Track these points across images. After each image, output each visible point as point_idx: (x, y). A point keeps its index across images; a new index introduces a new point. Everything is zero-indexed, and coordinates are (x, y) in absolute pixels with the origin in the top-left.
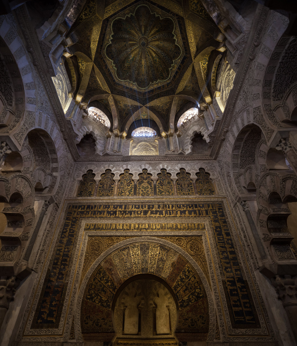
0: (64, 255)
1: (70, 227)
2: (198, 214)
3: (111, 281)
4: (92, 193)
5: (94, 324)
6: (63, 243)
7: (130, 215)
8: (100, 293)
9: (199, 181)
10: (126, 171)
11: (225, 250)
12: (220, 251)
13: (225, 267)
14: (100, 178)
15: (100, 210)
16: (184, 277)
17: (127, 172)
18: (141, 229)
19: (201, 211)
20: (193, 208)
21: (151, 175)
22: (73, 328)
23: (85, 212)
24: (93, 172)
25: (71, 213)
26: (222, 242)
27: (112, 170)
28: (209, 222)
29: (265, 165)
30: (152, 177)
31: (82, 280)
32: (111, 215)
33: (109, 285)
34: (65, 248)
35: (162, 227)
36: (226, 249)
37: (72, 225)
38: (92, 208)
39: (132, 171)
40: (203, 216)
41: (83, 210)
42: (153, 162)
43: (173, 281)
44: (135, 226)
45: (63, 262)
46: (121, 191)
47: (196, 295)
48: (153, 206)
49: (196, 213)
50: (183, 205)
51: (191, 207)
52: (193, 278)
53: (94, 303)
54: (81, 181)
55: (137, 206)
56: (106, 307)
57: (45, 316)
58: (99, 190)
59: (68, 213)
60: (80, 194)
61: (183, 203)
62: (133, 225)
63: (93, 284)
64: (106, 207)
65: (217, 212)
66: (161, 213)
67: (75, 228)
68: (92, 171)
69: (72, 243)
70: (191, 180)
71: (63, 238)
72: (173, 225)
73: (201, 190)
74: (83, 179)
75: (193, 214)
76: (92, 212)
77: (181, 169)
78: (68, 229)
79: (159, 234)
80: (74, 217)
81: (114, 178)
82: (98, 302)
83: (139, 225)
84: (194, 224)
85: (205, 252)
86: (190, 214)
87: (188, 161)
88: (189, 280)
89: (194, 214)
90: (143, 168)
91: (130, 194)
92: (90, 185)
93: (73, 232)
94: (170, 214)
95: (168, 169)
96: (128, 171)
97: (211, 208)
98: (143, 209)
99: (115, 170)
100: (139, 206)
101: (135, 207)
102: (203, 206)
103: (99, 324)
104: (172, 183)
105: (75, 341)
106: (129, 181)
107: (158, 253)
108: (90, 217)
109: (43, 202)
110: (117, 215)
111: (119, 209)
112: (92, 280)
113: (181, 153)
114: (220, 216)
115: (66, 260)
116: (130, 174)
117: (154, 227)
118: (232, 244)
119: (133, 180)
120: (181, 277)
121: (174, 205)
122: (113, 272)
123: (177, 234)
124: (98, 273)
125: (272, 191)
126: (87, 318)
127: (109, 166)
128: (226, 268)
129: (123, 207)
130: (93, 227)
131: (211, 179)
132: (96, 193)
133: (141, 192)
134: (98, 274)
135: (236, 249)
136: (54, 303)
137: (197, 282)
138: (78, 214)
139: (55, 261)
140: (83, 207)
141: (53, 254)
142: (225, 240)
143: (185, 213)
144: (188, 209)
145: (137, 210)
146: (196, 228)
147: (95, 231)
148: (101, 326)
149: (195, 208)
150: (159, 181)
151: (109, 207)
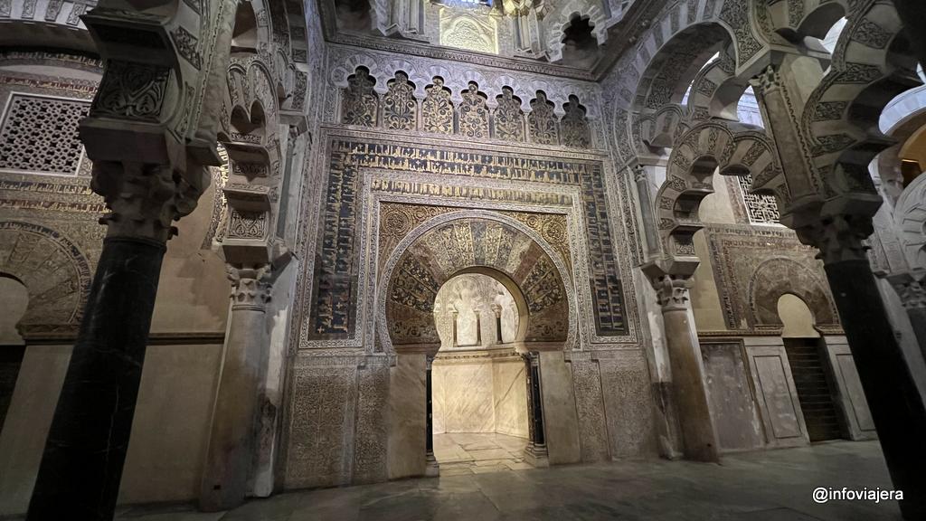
0: (340, 232)
1: (341, 182)
2: (563, 180)
3: (429, 274)
4: (373, 120)
5: (410, 333)
6: (334, 211)
7: (453, 169)
8: (412, 291)
9: (567, 119)
10: (436, 80)
11: (598, 239)
12: (591, 239)
13: (595, 261)
14: (386, 90)
15: (395, 155)
16: (537, 272)
17: (437, 84)
18: (472, 197)
19: (567, 175)
20: (556, 168)
21: (486, 97)
22: (377, 338)
23: (367, 157)
24: (370, 74)
25: (339, 156)
26: (593, 227)
27: (409, 75)
28: (579, 194)
29: (706, 108)
30: (487, 102)
31: (380, 273)
32: (416, 168)
33: (426, 281)
34: (340, 221)
35: (506, 198)
36: (599, 237)
37: (346, 180)
38: (379, 151)
39: (448, 83)
40: (570, 183)
41: (361, 153)
42: (488, 68)
43: (522, 278)
44: (461, 190)
45: (341, 244)
46: (430, 123)
47: (554, 296)
48: (490, 157)
49: (560, 177)
50: (540, 161)
51: (553, 166)
52: (551, 275)
53: (406, 305)
54: (346, 90)
55: (463, 156)
56: (424, 311)
57: (329, 323)
58: (387, 114)
59: (333, 155)
60: (348, 118)
61: (541, 158)
62: (457, 190)
63: (400, 279)
64: (406, 151)
65: (592, 179)
66: (504, 172)
67: (351, 185)
68: (367, 70)
69: (352, 213)
70: (554, 116)
71: (333, 201)
72: (523, 196)
73: (569, 137)
74: (350, 86)
75: (555, 178)
76: (380, 157)
77: (539, 92)
78: (338, 187)
79: (501, 207)
80: (346, 164)
81: (415, 93)
82: (411, 304)
83: (468, 190)
84: (557, 196)
85: (569, 239)
86: (551, 179)
87: (552, 77)
88: (545, 277)
89: (557, 178)
90: (470, 79)
91: (446, 130)
92: (366, 102)
93: (350, 193)
94: (519, 176)
95: (515, 89)
96: (440, 81)
97: (583, 171)
98: (473, 161)
99: (415, 76)
100: (466, 154)
101: (460, 157)
102: (571, 167)
103: (418, 333)
104: (521, 117)
105: (384, 354)
106: (443, 104)
107: (500, 236)
108: (377, 168)
109: (287, 128)
110: (428, 169)
111: (429, 157)
112: (398, 272)
113: (543, 59)
114: (596, 186)
115: (346, 241)
116: (444, 88)
117: (494, 196)
118: (608, 231)
119: (451, 103)
120: (533, 273)
121: (526, 161)
122: (430, 263)
123: (530, 209)
124: (406, 263)
125: (705, 154)
126: (397, 325)
127: (401, 65)
128: (596, 263)
129: (438, 153)
130: (387, 187)
131: (586, 119)
132: (382, 120)
133: (467, 130)
134: (406, 265)
135: (613, 237)
136: (339, 306)
137: (556, 280)
138: (352, 159)
139: (327, 241)
140: (360, 146)
141: (320, 229)
142: (599, 223)
143: (543, 176)
144: (548, 169)
145: (463, 162)
146: (559, 202)
147: (392, 193)
148: (420, 335)
149: (559, 168)
150: (498, 112)
151: (411, 152)
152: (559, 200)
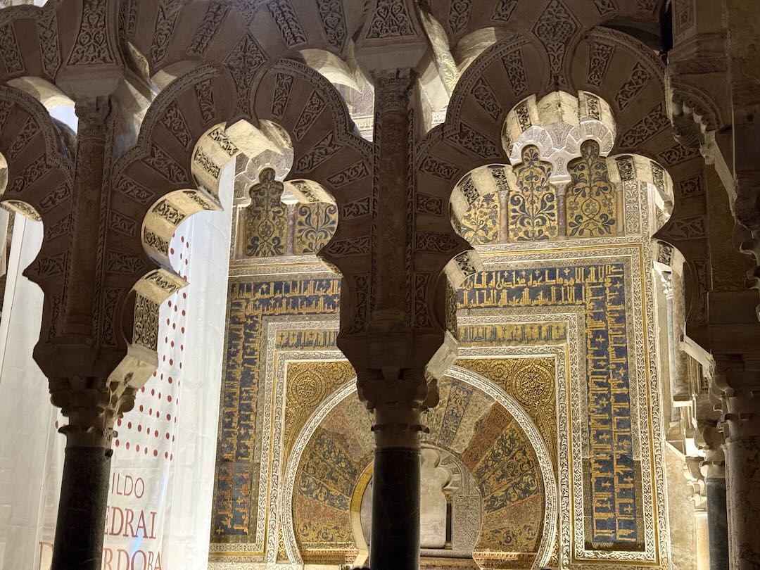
0: (241, 407)
1: (243, 340)
2: (554, 298)
3: (346, 459)
4: (283, 244)
5: (320, 536)
6: (234, 379)
8: (325, 482)
9: (581, 185)
11: (606, 392)
12: (593, 395)
13: (597, 431)
15: (305, 294)
16: (500, 451)
19: (563, 289)
20: (544, 280)
23: (272, 302)
24: (276, 178)
25: (239, 305)
26: (601, 373)
28: (581, 318)
32: (334, 308)
33: (342, 468)
34: (241, 393)
36: (609, 389)
37: (248, 336)
38: (287, 291)
40: (566, 302)
41: (266, 296)
43: (477, 460)
47: (523, 487)
49: (550, 295)
50: (518, 273)
51: (539, 277)
52: (522, 454)
53: (316, 500)
54: (248, 207)
56: (338, 508)
57: (227, 523)
58: (300, 231)
59: (233, 304)
60: (252, 247)
61: (519, 267)
63: (310, 465)
64: (320, 285)
65: (608, 290)
67: (254, 342)
68: (272, 172)
69: (254, 381)
71: (233, 367)
72: (484, 334)
73: (579, 217)
74: (254, 201)
75: (540, 297)
76: (288, 299)
77: (526, 149)
78: (239, 347)
80: (248, 314)
82: (323, 499)
84: (540, 328)
85: (557, 396)
86: (533, 299)
88: (512, 458)
89: (544, 296)
92: (274, 219)
93: (252, 354)
94: (481, 301)
97: (592, 278)
102: (572, 275)
103: (330, 536)
104: (496, 197)
107: (447, 399)
108: (285, 314)
112: (307, 457)
114: (613, 302)
115: (247, 418)
118: (626, 379)
120: (493, 451)
121: (494, 274)
122: (349, 442)
124: (318, 443)
126: (305, 526)
128: (599, 433)
130: (295, 341)
132: (293, 241)
134: (318, 446)
135: (634, 388)
136: (239, 502)
137: (528, 462)
138: (255, 307)
139: (227, 421)
140: (264, 287)
142: (611, 367)
143: (520, 296)
144: (530, 283)
146: (543, 336)
147: (302, 349)
148: (332, 540)
149: (549, 279)
151: (328, 286)
152: (544, 334)
